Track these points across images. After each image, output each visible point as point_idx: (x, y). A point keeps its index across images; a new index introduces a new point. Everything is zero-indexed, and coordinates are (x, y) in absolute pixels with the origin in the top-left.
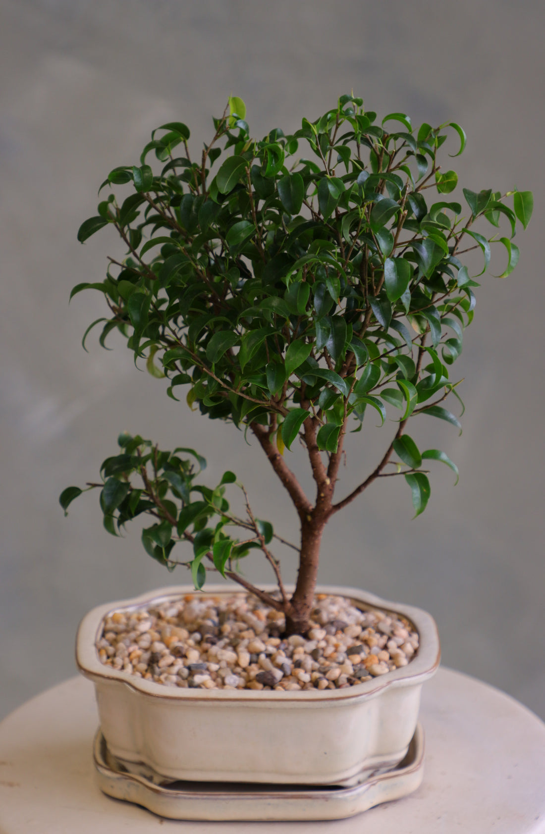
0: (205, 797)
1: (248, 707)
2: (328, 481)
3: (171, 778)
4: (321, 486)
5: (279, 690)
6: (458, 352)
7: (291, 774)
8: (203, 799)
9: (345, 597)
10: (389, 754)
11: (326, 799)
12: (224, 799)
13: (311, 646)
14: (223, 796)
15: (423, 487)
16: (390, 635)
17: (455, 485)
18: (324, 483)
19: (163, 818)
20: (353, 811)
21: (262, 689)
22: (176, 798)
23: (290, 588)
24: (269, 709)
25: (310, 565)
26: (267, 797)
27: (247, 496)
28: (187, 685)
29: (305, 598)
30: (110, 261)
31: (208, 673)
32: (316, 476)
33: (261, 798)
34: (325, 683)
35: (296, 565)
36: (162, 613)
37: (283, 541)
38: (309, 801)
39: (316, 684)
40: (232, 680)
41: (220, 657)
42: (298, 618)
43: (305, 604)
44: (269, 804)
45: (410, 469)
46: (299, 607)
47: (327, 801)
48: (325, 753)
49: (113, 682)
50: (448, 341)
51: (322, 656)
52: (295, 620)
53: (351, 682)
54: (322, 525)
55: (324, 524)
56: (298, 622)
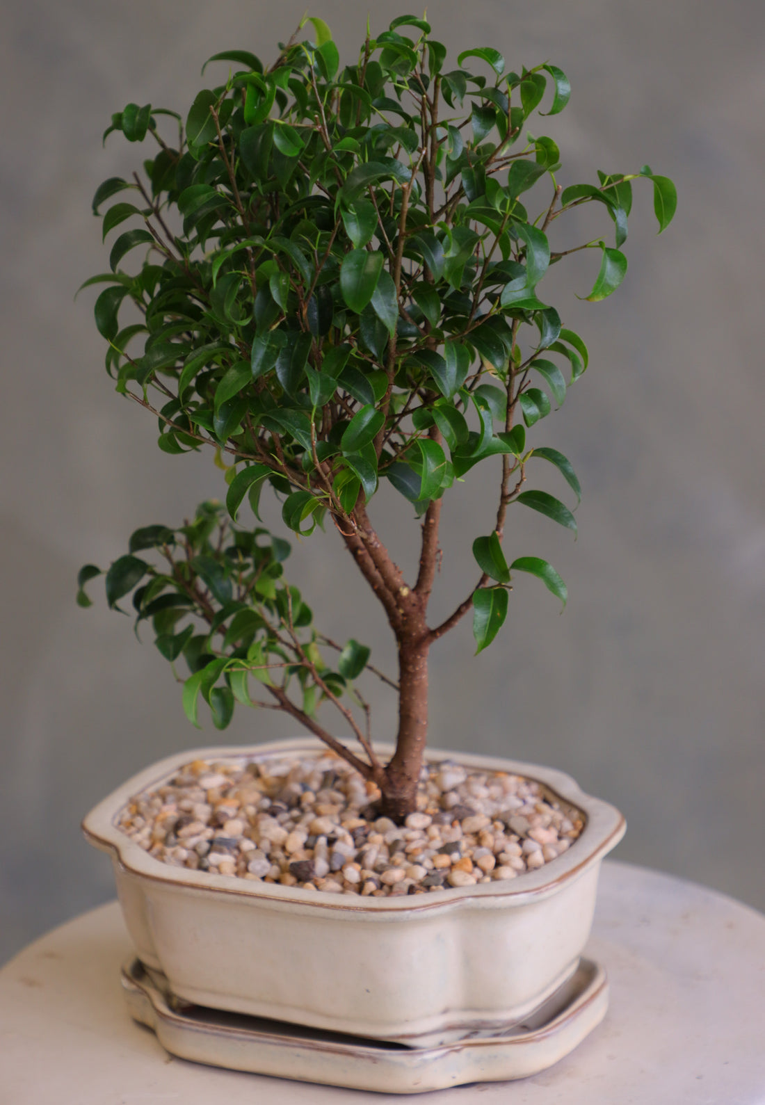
0: (215, 1031)
1: (247, 905)
2: (405, 591)
6: (541, 410)
7: (329, 1016)
8: (213, 1034)
9: (529, 780)
10: (489, 1009)
11: (374, 1060)
12: (240, 1039)
13: (396, 834)
14: (239, 1033)
15: (497, 609)
16: (524, 836)
18: (398, 592)
20: (416, 1084)
24: (277, 912)
26: (295, 1044)
29: (403, 764)
31: (236, 852)
33: (287, 1045)
34: (371, 886)
36: (263, 769)
38: (351, 1059)
39: (360, 888)
40: (260, 865)
42: (393, 792)
43: (403, 774)
44: (298, 1056)
45: (497, 583)
46: (395, 777)
47: (375, 1063)
48: (368, 991)
50: (527, 392)
51: (403, 850)
52: (389, 796)
53: (411, 890)
54: (416, 658)
55: (419, 657)
56: (393, 800)
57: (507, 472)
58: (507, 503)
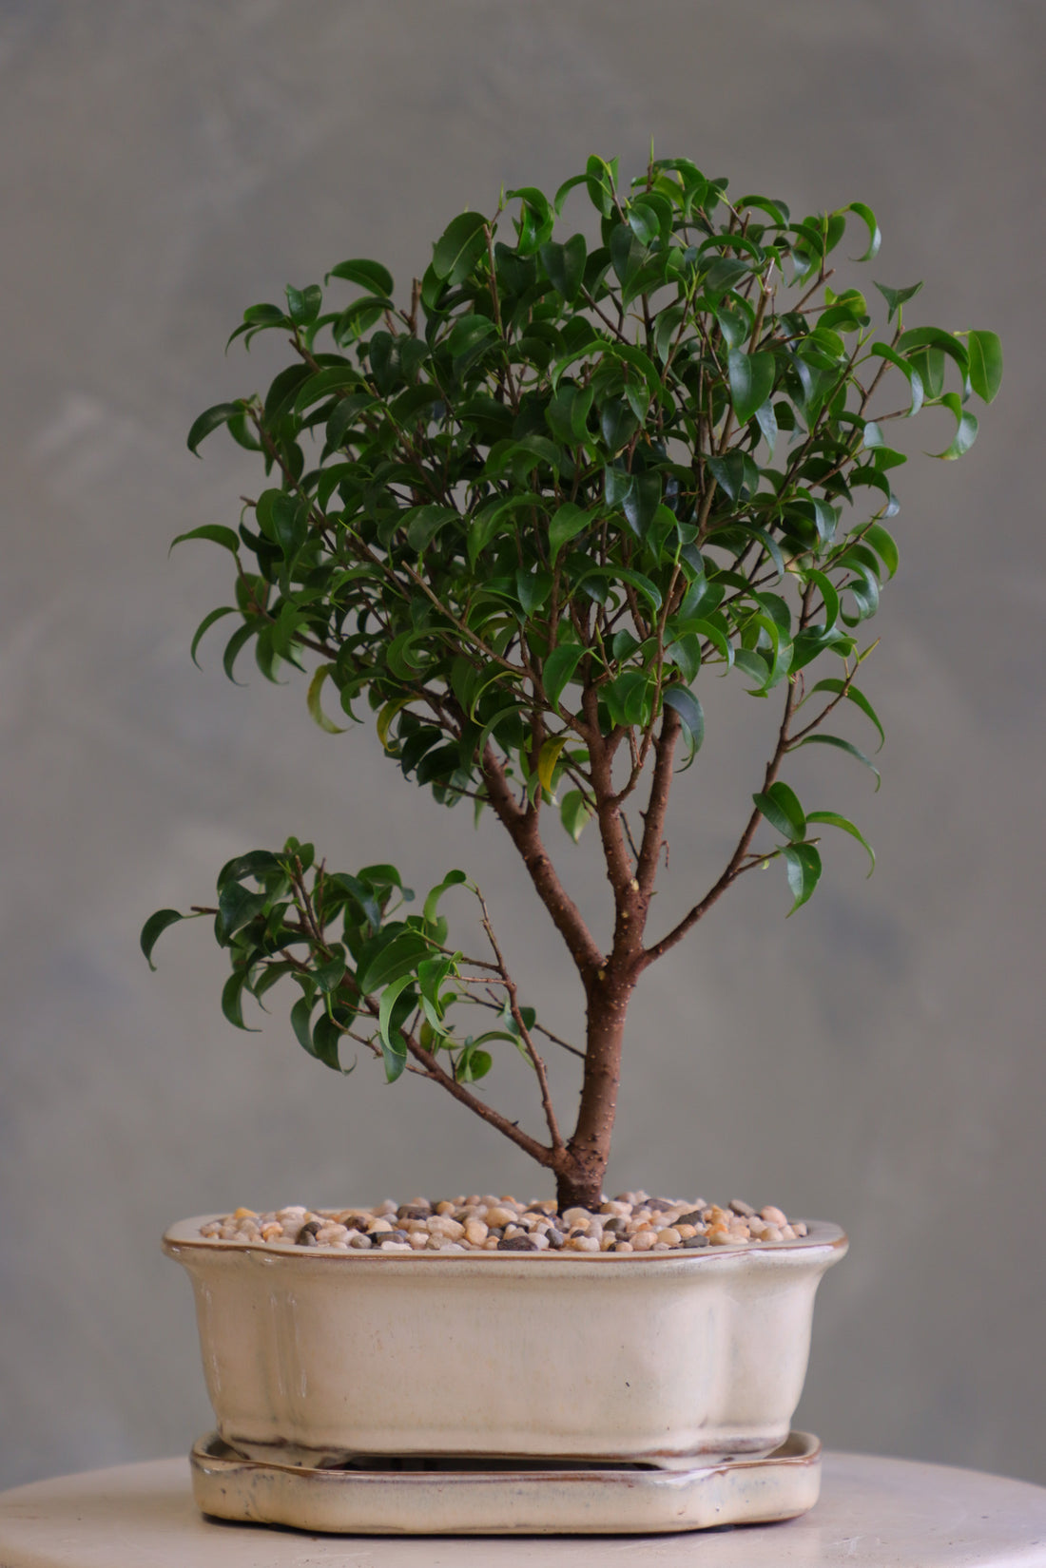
2: (635, 886)
4: (622, 895)
15: (808, 863)
17: (868, 877)
18: (628, 886)
23: (567, 1128)
25: (604, 1074)
26: (516, 1480)
27: (485, 904)
29: (594, 1139)
30: (245, 504)
31: (407, 1244)
32: (614, 874)
33: (505, 1480)
34: (626, 1247)
35: (578, 1081)
37: (553, 1039)
38: (596, 1487)
39: (609, 1249)
41: (431, 1227)
42: (582, 1177)
43: (594, 1152)
47: (630, 1487)
50: (850, 584)
52: (575, 1182)
54: (625, 987)
55: (629, 986)
56: (581, 1187)
57: (792, 708)
58: (786, 751)
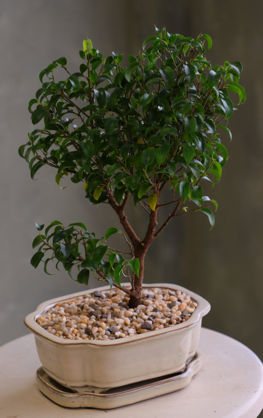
0: (128, 393)
3: (109, 388)
4: (154, 226)
5: (157, 330)
14: (135, 390)
18: (156, 224)
19: (106, 410)
21: (147, 332)
22: (115, 397)
26: (155, 385)
28: (115, 338)
31: (118, 330)
34: (174, 321)
38: (173, 382)
39: (170, 323)
40: (131, 331)
41: (117, 323)
42: (139, 296)
46: (138, 290)
49: (79, 345)
